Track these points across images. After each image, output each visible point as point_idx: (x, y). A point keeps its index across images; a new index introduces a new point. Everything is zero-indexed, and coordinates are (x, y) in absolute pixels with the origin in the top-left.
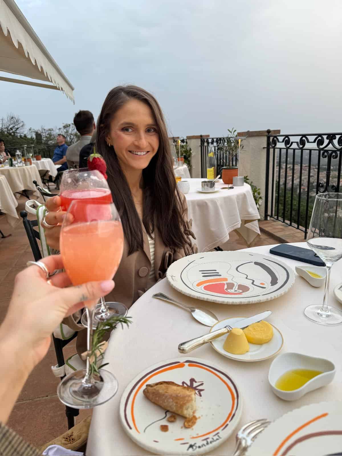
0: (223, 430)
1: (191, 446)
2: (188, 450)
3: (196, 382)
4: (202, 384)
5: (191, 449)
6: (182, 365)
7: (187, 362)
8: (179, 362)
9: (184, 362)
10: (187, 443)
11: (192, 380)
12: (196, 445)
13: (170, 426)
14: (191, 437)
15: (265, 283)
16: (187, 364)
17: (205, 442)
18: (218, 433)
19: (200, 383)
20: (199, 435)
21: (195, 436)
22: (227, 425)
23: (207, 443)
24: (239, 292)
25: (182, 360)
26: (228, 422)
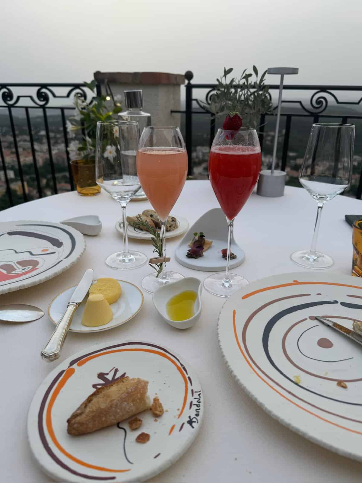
0: (191, 384)
1: (190, 422)
2: (193, 427)
3: (107, 374)
4: (116, 370)
5: (194, 424)
6: (70, 372)
7: (72, 363)
8: (63, 371)
9: (69, 367)
10: (183, 424)
11: (101, 376)
12: (192, 418)
13: (144, 430)
14: (177, 417)
15: (49, 249)
16: (75, 366)
17: (194, 408)
18: (192, 390)
19: (114, 371)
20: (181, 409)
21: (179, 413)
22: (189, 378)
23: (197, 406)
24: (29, 269)
25: (64, 366)
26: (187, 376)
